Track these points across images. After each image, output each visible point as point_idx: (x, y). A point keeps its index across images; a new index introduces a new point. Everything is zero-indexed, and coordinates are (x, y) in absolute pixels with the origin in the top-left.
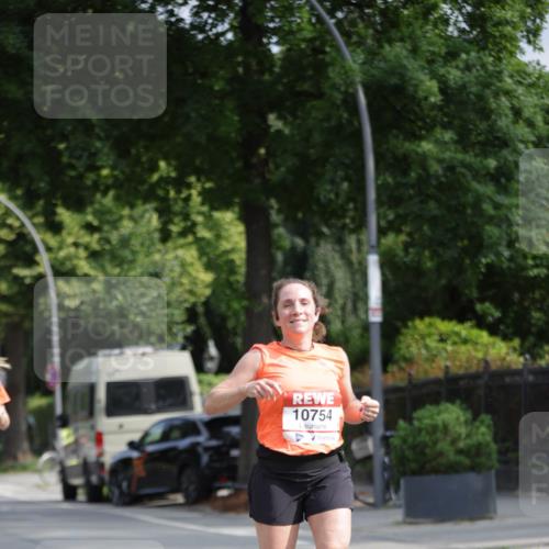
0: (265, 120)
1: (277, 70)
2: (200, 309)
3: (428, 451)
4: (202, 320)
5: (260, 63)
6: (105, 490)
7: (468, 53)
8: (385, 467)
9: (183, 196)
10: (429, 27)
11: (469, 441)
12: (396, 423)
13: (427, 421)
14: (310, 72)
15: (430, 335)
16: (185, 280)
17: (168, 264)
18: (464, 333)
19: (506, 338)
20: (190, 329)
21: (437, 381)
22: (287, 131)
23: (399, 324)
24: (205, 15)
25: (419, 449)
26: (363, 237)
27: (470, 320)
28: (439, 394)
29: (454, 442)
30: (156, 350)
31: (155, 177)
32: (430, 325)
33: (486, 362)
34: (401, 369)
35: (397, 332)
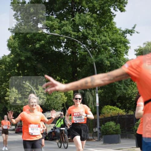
0: (77, 69)
2: (65, 104)
3: (108, 130)
4: (65, 106)
5: (76, 58)
6: (47, 138)
7: (114, 57)
8: (100, 134)
10: (106, 52)
11: (115, 129)
12: (102, 125)
13: (107, 125)
14: (85, 60)
15: (108, 109)
16: (62, 99)
17: (59, 96)
18: (114, 108)
19: (122, 109)
20: (63, 108)
21: (109, 117)
22: (81, 71)
24: (65, 50)
25: (106, 130)
26: (95, 90)
27: (115, 106)
28: (110, 120)
29: (113, 129)
30: (56, 112)
32: (108, 107)
33: (119, 114)
34: (103, 115)
35: (102, 108)
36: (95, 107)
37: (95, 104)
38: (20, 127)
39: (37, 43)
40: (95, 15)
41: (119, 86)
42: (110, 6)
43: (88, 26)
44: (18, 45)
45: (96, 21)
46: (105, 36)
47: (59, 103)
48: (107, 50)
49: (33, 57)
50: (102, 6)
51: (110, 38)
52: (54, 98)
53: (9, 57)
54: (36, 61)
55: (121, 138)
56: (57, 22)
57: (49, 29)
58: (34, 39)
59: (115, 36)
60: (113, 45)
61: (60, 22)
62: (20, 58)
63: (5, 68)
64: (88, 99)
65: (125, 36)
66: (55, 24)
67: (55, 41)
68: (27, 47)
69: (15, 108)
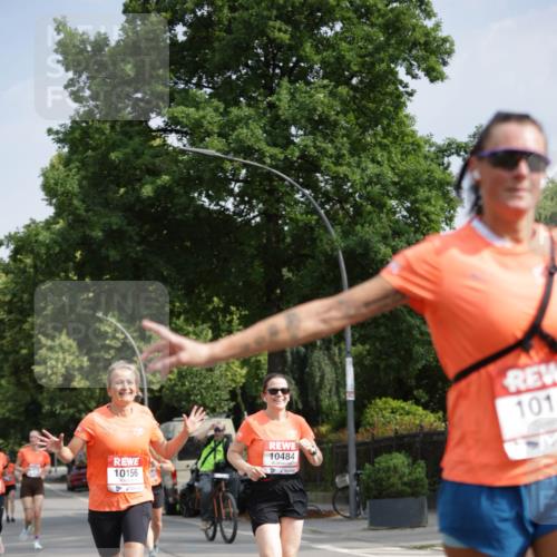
0: (280, 271)
1: (288, 240)
2: (239, 391)
3: (384, 483)
4: (239, 398)
5: (277, 236)
6: (178, 507)
7: (408, 233)
8: (357, 494)
9: (228, 319)
11: (411, 477)
12: (364, 465)
13: (384, 464)
14: (309, 243)
15: (385, 409)
16: (228, 374)
18: (407, 408)
19: (433, 411)
20: (232, 404)
21: (389, 439)
22: (294, 279)
23: (366, 402)
24: (242, 207)
25: (378, 482)
26: (343, 346)
27: (411, 399)
28: (391, 447)
29: (401, 478)
31: (210, 307)
32: (385, 403)
33: (422, 427)
34: (367, 431)
35: (365, 406)
36: (343, 404)
37: (342, 394)
38: (83, 471)
39: (146, 184)
40: (343, 90)
41: (422, 334)
42: (394, 59)
43: (319, 125)
44: (80, 186)
45: (348, 112)
46: (378, 163)
47: (218, 388)
48: (385, 210)
49: (130, 228)
50: (367, 59)
51: (393, 169)
52: (204, 372)
53: (49, 229)
54: (139, 244)
55: (429, 507)
56: (216, 110)
57: (186, 133)
58: (135, 169)
59: (410, 164)
60: (404, 191)
61: (226, 113)
62: (88, 232)
63: (35, 266)
64: (319, 374)
65: (443, 164)
66: (208, 118)
67: (207, 176)
68: (110, 194)
69: (66, 405)
